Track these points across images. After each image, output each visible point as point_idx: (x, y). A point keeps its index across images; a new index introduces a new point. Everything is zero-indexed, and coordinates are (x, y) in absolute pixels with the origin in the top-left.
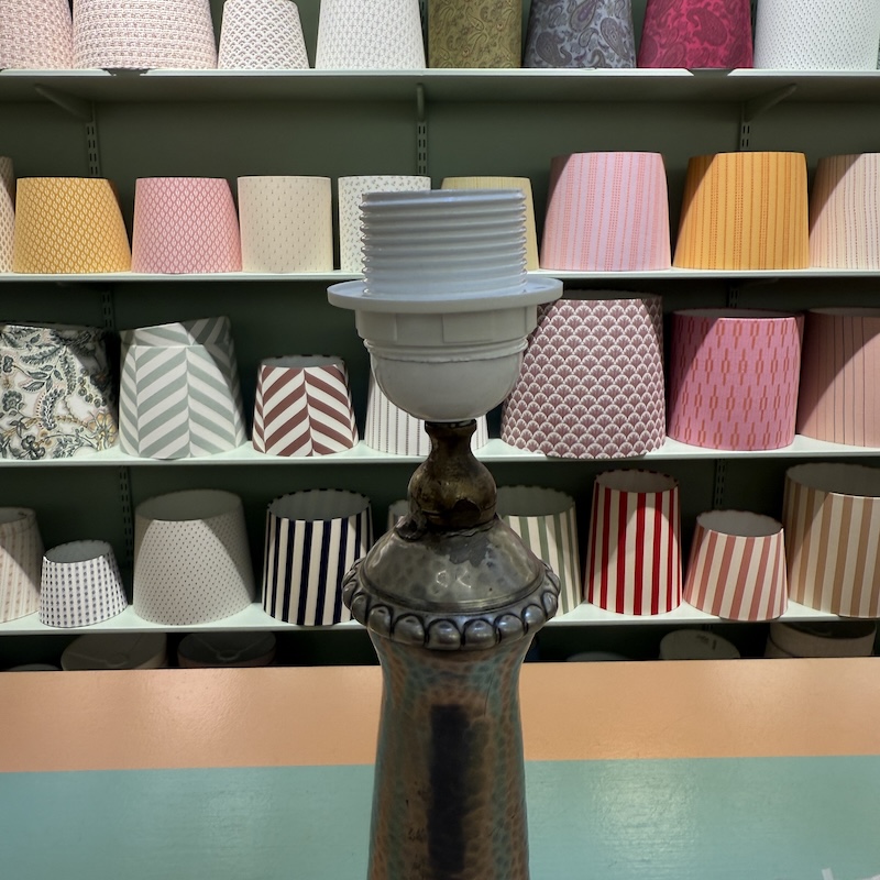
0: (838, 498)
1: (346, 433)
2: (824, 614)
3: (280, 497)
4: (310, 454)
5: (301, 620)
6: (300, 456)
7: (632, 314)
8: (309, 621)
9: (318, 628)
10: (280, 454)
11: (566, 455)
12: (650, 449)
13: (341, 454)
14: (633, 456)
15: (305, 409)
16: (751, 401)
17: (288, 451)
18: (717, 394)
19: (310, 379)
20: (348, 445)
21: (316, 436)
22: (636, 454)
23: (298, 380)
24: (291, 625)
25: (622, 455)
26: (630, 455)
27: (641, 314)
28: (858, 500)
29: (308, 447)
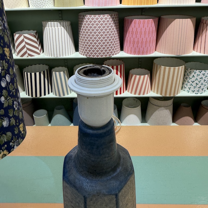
0: (163, 67)
1: (38, 51)
2: (159, 95)
3: (28, 66)
4: (28, 57)
5: (32, 96)
6: (25, 57)
7: (106, 19)
8: (34, 96)
9: (36, 98)
10: (21, 56)
11: (91, 57)
12: (113, 55)
13: (36, 56)
14: (108, 57)
15: (25, 45)
16: (143, 42)
17: (22, 56)
18: (135, 40)
19: (25, 37)
20: (39, 54)
21: (29, 52)
22: (109, 56)
23: (22, 38)
24: (30, 97)
25: (105, 57)
26: (107, 57)
27: (109, 18)
28: (167, 68)
29: (27, 55)
